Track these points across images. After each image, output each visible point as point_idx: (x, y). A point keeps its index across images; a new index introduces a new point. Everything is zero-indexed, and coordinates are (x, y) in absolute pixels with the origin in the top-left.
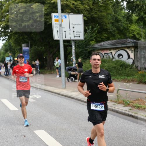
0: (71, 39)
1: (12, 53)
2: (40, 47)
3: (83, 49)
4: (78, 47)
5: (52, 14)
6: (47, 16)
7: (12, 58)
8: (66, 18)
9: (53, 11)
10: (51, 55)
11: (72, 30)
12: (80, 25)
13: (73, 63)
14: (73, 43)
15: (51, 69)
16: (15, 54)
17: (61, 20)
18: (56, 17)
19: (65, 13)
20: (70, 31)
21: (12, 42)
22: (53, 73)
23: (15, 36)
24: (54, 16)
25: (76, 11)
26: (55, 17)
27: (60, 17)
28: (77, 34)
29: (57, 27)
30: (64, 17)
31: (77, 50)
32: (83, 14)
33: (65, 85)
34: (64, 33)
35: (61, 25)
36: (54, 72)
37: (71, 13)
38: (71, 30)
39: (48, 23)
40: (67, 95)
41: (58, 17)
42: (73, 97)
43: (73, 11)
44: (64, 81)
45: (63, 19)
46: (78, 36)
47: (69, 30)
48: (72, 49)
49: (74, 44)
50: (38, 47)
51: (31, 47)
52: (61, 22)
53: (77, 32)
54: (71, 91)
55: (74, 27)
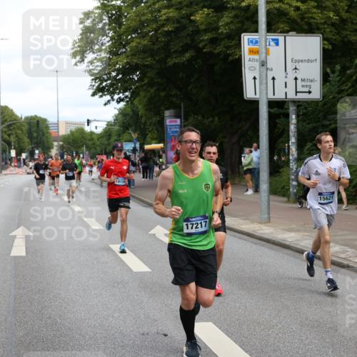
0: (288, 97)
1: (138, 132)
2: (208, 118)
3: (317, 122)
4: (305, 119)
5: (242, 35)
6: (229, 39)
7: (138, 145)
8: (277, 44)
9: (245, 27)
10: (235, 139)
11: (292, 75)
12: (312, 61)
13: (291, 157)
14: (292, 109)
15: (233, 172)
16: (147, 134)
17: (264, 50)
18: (252, 42)
19: (274, 32)
20: (286, 77)
21: (140, 107)
22: (238, 184)
23: (149, 91)
24: (249, 39)
25: (303, 26)
26: (250, 42)
27: (264, 44)
28: (303, 86)
29: (255, 69)
30: (272, 43)
31: (303, 125)
32: (321, 36)
33: (269, 214)
34: (270, 82)
35: (263, 64)
36: (240, 182)
37: (291, 33)
38: (288, 76)
39: (231, 58)
40: (274, 239)
41: (257, 42)
42: (288, 243)
43: (296, 27)
44: (266, 204)
45: (269, 49)
46: (307, 90)
47: (284, 75)
48: (289, 123)
49: (294, 112)
50: (204, 117)
51: (186, 119)
52: (264, 55)
53: (303, 80)
54: (284, 230)
55: (296, 68)
